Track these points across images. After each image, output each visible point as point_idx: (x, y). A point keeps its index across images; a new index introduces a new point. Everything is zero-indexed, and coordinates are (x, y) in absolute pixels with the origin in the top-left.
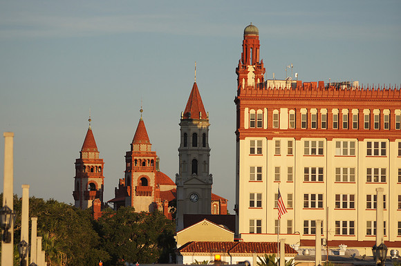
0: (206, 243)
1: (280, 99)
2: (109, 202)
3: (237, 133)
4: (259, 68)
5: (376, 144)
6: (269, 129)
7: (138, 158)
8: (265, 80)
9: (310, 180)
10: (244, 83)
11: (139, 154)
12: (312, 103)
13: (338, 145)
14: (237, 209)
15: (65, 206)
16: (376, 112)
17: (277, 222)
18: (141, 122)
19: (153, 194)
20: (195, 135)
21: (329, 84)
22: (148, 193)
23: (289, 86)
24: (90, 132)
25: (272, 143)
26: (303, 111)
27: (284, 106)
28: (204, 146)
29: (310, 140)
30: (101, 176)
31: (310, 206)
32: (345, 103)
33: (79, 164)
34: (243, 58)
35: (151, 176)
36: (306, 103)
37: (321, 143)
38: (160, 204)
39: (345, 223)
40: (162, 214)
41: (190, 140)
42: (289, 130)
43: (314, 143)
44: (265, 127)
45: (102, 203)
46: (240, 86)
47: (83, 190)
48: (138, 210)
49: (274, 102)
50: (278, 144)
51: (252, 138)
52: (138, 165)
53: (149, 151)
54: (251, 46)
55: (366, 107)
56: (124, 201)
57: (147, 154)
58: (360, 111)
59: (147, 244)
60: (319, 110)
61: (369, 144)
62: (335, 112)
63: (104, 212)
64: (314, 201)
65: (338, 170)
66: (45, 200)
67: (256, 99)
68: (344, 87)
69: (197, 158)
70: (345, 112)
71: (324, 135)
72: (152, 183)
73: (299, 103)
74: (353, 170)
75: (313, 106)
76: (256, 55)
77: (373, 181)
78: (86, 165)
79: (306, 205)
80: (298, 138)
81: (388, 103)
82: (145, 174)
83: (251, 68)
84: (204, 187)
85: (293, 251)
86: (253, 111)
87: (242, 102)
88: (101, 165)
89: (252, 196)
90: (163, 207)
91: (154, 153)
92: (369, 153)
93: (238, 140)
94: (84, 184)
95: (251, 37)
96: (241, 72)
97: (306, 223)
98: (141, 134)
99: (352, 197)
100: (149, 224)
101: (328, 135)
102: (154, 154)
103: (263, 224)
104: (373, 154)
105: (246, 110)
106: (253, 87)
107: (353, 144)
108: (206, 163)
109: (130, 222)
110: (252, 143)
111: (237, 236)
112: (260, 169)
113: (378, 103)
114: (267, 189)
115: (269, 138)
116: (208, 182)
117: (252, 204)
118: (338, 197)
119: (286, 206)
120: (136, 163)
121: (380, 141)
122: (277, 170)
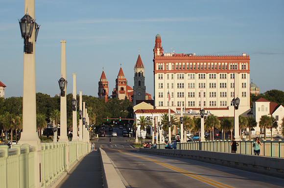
0: (144, 110)
1: (168, 59)
2: (110, 96)
3: (154, 72)
4: (161, 49)
5: (202, 75)
6: (165, 70)
7: (120, 81)
8: (163, 54)
9: (179, 87)
11: (120, 79)
13: (189, 75)
14: (154, 98)
15: (95, 98)
16: (202, 64)
17: (168, 102)
18: (121, 68)
20: (139, 73)
21: (185, 54)
22: (124, 93)
23: (172, 55)
24: (103, 72)
25: (166, 75)
26: (177, 64)
27: (170, 62)
28: (143, 77)
30: (107, 87)
32: (191, 61)
33: (100, 83)
34: (155, 46)
35: (125, 87)
36: (178, 61)
37: (183, 75)
39: (191, 102)
40: (128, 100)
42: (172, 70)
43: (180, 75)
45: (108, 96)
46: (155, 55)
47: (101, 92)
48: (120, 99)
49: (166, 61)
50: (168, 75)
51: (159, 73)
52: (120, 83)
54: (158, 42)
55: (198, 62)
56: (116, 96)
57: (123, 79)
58: (196, 63)
59: (124, 111)
60: (182, 63)
61: (199, 75)
62: (188, 64)
63: (109, 100)
64: (181, 95)
65: (189, 84)
66: (88, 96)
67: (160, 60)
68: (190, 55)
69: (140, 81)
70: (191, 64)
72: (125, 90)
73: (175, 61)
74: (194, 84)
75: (180, 62)
76: (160, 45)
77: (201, 87)
78: (102, 83)
79: (178, 96)
80: (175, 73)
81: (206, 61)
82: (122, 86)
83: (158, 49)
85: (174, 112)
86: (159, 64)
87: (156, 61)
88: (107, 83)
89: (159, 93)
90: (129, 97)
92: (199, 78)
93: (154, 74)
94: (102, 89)
95: (158, 39)
96: (155, 51)
97: (178, 102)
98: (121, 72)
99: (194, 93)
100: (124, 104)
101: (185, 72)
102: (125, 79)
103: (163, 103)
104: (201, 78)
105: (157, 63)
106: (159, 56)
107: (194, 75)
108: (144, 82)
109: (118, 103)
110: (159, 75)
111: (155, 107)
112: (162, 84)
113: (202, 61)
114: (165, 91)
115: (165, 73)
116: (144, 89)
117: (159, 96)
118: (189, 93)
122: (168, 84)
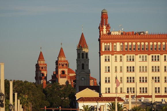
0: (88, 97)
1: (116, 39)
2: (49, 81)
3: (100, 53)
4: (108, 27)
5: (155, 56)
6: (112, 51)
7: (60, 63)
8: (110, 32)
9: (129, 71)
10: (102, 33)
11: (61, 61)
12: (129, 40)
13: (140, 57)
14: (100, 84)
15: (31, 84)
16: (155, 43)
17: (116, 88)
18: (61, 49)
19: (67, 77)
20: (83, 54)
21: (136, 32)
22: (65, 77)
23: (120, 34)
24: (41, 53)
25: (114, 57)
26: (126, 44)
27: (118, 42)
28: (87, 58)
29: (129, 55)
30: (46, 70)
31: (129, 82)
32: (143, 40)
33: (37, 66)
34: (101, 23)
35: (66, 70)
36: (127, 40)
37: (133, 57)
38: (70, 81)
39: (143, 88)
40: (71, 85)
41: (81, 56)
42: (120, 51)
44: (111, 50)
45: (47, 81)
46: (100, 34)
47: (39, 76)
48: (61, 84)
49: (114, 40)
50: (116, 57)
51: (106, 55)
52: (61, 66)
53: (65, 60)
54: (105, 18)
55: (151, 41)
56: (55, 80)
57: (64, 61)
58: (149, 43)
59: (65, 98)
60: (132, 43)
61: (152, 57)
62: (139, 44)
63: (47, 85)
64: (131, 80)
65: (140, 67)
66: (23, 81)
67: (107, 39)
68: (142, 33)
69: (84, 63)
70: (143, 44)
71: (134, 53)
72: (66, 73)
73: (124, 40)
74: (146, 67)
75: (130, 42)
76: (106, 21)
77: (154, 71)
78: (40, 66)
79: (128, 82)
80: (124, 55)
81: (160, 40)
82: (63, 69)
83: (105, 27)
84: (87, 74)
85: (123, 100)
86: (106, 44)
87: (101, 41)
88: (46, 66)
89: (106, 78)
90: (71, 82)
91: (67, 61)
92: (152, 60)
93: (100, 56)
94: (39, 73)
95: (105, 14)
96: (100, 28)
97: (128, 89)
98: (61, 53)
99: (146, 78)
100: (65, 90)
101: (136, 53)
103: (111, 89)
104: (154, 60)
105: (103, 43)
106: (105, 34)
107: (146, 57)
108: (88, 65)
109: (58, 89)
110: (106, 57)
111: (100, 94)
112: (109, 67)
113: (156, 40)
114: (112, 75)
115: (112, 55)
117: (106, 81)
118: (140, 78)
119: (120, 82)
120: (60, 65)
121: (157, 55)
122: (116, 67)
